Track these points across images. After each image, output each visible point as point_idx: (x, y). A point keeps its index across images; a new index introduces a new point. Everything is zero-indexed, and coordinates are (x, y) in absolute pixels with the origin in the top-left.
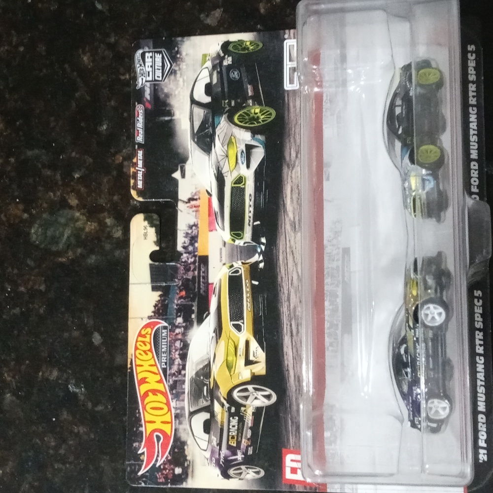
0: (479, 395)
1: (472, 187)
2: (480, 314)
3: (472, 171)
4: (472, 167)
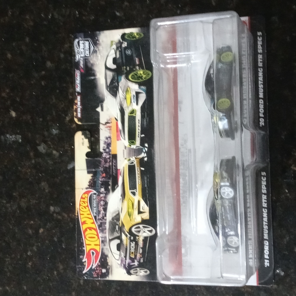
0: (264, 230)
1: (260, 114)
2: (265, 185)
3: (260, 105)
4: (260, 102)
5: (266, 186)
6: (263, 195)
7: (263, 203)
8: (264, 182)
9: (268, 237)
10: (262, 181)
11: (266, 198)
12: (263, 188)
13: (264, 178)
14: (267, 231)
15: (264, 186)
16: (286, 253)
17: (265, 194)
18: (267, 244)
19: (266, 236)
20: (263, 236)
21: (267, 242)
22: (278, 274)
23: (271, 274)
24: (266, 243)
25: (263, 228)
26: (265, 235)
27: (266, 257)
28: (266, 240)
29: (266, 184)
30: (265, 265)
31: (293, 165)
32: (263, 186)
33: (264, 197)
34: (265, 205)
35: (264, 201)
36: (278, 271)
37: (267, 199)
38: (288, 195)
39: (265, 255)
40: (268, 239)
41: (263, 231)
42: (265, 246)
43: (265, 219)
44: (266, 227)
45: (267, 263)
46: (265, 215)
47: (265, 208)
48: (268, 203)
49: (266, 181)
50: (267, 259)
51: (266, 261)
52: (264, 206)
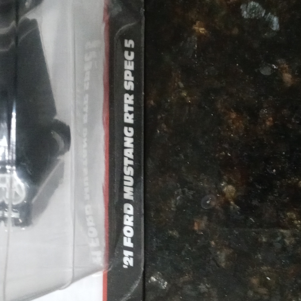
5: (134, 73)
6: (126, 96)
7: (126, 115)
8: (129, 62)
9: (132, 194)
10: (126, 62)
11: (132, 102)
12: (126, 78)
13: (129, 54)
14: (131, 179)
15: (130, 73)
16: (175, 234)
17: (130, 92)
18: (131, 212)
19: (128, 193)
20: (122, 192)
21: (131, 207)
22: (155, 287)
23: (136, 285)
24: (129, 210)
25: (123, 174)
26: (126, 189)
27: (128, 243)
28: (129, 201)
29: (134, 68)
30: (122, 263)
31: (198, 23)
32: (126, 73)
33: (129, 99)
34: (129, 119)
35: (127, 108)
36: (153, 279)
37: (136, 105)
38: (184, 94)
39: (125, 239)
40: (132, 198)
41: (122, 181)
42: (126, 217)
43: (129, 153)
44: (129, 171)
45: (128, 260)
46: (129, 142)
47: (129, 125)
48: (136, 113)
49: (134, 60)
50: (128, 249)
51: (127, 253)
52: (126, 120)
